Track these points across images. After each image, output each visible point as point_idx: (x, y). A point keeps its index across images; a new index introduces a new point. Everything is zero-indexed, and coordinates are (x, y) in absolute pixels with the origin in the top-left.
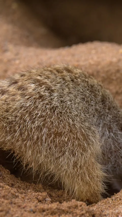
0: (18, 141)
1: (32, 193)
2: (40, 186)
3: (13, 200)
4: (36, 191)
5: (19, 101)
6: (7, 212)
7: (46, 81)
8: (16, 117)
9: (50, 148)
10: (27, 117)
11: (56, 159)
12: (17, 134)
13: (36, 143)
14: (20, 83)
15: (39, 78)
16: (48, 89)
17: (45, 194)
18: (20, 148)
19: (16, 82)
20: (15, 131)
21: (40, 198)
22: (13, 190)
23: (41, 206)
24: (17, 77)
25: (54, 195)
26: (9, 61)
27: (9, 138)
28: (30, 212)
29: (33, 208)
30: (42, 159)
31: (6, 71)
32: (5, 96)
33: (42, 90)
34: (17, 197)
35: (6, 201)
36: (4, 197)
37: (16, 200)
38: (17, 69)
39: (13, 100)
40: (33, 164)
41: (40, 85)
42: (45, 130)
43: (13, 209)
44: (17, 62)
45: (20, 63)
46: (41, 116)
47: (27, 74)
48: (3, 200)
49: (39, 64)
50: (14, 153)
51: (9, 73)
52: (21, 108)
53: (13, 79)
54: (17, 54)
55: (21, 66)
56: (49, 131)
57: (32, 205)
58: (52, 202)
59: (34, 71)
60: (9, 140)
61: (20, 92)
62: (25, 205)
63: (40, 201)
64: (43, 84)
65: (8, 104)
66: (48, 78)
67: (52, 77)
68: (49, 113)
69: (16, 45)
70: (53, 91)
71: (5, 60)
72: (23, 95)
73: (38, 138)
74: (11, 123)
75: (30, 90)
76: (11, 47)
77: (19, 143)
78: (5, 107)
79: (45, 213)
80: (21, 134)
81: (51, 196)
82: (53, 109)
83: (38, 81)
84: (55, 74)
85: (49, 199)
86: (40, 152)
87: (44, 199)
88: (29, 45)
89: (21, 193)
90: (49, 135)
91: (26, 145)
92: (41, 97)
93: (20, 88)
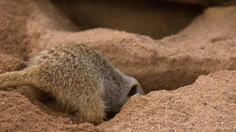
0: (54, 86)
1: (61, 118)
2: (66, 114)
3: (50, 122)
4: (64, 117)
5: (55, 62)
6: (46, 130)
7: (71, 51)
8: (53, 71)
9: (73, 91)
10: (60, 72)
11: (77, 97)
12: (54, 82)
13: (65, 87)
14: (55, 52)
15: (66, 49)
16: (73, 56)
17: (69, 119)
18: (56, 90)
19: (53, 52)
20: (52, 80)
21: (66, 121)
22: (50, 117)
23: (66, 126)
24: (53, 49)
25: (74, 119)
26: (47, 39)
27: (49, 84)
28: (60, 129)
29: (62, 127)
30: (68, 97)
31: (45, 45)
32: (46, 60)
33: (69, 56)
34: (52, 120)
35: (45, 123)
36: (44, 121)
37: (52, 123)
38: (52, 44)
39: (51, 62)
40: (63, 100)
41: (68, 53)
42: (70, 80)
43: (50, 128)
44: (52, 40)
45: (54, 41)
46: (68, 71)
47: (59, 47)
48: (43, 122)
49: (65, 41)
50: (52, 93)
51: (47, 47)
52: (56, 66)
53: (51, 50)
54: (52, 35)
55: (55, 42)
56: (73, 80)
57: (61, 126)
58: (73, 124)
59: (63, 45)
60: (49, 86)
61: (55, 57)
62: (57, 125)
63: (66, 123)
64: (69, 53)
65: (48, 64)
66: (72, 49)
67: (75, 49)
68: (73, 69)
69: (51, 30)
70: (75, 57)
71: (45, 39)
72: (57, 59)
73: (66, 85)
74: (50, 75)
75: (62, 56)
76: (48, 31)
77: (55, 87)
78: (46, 66)
79: (69, 130)
80: (56, 82)
81: (72, 120)
82: (76, 67)
83: (66, 51)
84: (76, 47)
85: (71, 122)
86: (67, 93)
87: (69, 122)
88: (59, 30)
89: (55, 118)
90: (73, 83)
91: (58, 89)
92: (68, 60)
93: (55, 55)
